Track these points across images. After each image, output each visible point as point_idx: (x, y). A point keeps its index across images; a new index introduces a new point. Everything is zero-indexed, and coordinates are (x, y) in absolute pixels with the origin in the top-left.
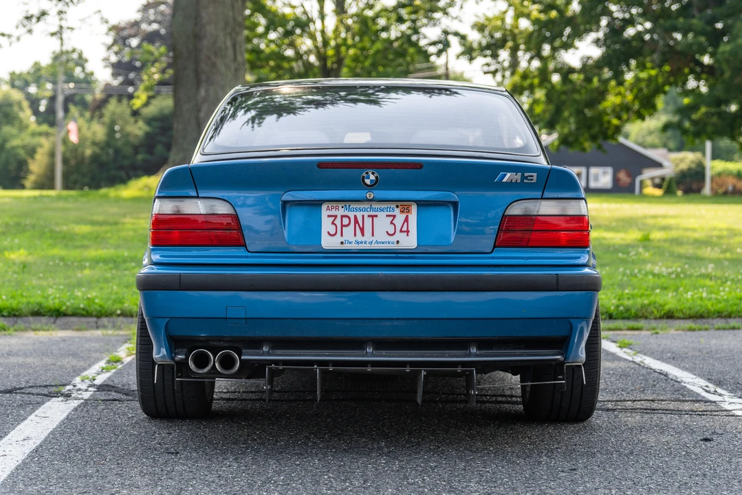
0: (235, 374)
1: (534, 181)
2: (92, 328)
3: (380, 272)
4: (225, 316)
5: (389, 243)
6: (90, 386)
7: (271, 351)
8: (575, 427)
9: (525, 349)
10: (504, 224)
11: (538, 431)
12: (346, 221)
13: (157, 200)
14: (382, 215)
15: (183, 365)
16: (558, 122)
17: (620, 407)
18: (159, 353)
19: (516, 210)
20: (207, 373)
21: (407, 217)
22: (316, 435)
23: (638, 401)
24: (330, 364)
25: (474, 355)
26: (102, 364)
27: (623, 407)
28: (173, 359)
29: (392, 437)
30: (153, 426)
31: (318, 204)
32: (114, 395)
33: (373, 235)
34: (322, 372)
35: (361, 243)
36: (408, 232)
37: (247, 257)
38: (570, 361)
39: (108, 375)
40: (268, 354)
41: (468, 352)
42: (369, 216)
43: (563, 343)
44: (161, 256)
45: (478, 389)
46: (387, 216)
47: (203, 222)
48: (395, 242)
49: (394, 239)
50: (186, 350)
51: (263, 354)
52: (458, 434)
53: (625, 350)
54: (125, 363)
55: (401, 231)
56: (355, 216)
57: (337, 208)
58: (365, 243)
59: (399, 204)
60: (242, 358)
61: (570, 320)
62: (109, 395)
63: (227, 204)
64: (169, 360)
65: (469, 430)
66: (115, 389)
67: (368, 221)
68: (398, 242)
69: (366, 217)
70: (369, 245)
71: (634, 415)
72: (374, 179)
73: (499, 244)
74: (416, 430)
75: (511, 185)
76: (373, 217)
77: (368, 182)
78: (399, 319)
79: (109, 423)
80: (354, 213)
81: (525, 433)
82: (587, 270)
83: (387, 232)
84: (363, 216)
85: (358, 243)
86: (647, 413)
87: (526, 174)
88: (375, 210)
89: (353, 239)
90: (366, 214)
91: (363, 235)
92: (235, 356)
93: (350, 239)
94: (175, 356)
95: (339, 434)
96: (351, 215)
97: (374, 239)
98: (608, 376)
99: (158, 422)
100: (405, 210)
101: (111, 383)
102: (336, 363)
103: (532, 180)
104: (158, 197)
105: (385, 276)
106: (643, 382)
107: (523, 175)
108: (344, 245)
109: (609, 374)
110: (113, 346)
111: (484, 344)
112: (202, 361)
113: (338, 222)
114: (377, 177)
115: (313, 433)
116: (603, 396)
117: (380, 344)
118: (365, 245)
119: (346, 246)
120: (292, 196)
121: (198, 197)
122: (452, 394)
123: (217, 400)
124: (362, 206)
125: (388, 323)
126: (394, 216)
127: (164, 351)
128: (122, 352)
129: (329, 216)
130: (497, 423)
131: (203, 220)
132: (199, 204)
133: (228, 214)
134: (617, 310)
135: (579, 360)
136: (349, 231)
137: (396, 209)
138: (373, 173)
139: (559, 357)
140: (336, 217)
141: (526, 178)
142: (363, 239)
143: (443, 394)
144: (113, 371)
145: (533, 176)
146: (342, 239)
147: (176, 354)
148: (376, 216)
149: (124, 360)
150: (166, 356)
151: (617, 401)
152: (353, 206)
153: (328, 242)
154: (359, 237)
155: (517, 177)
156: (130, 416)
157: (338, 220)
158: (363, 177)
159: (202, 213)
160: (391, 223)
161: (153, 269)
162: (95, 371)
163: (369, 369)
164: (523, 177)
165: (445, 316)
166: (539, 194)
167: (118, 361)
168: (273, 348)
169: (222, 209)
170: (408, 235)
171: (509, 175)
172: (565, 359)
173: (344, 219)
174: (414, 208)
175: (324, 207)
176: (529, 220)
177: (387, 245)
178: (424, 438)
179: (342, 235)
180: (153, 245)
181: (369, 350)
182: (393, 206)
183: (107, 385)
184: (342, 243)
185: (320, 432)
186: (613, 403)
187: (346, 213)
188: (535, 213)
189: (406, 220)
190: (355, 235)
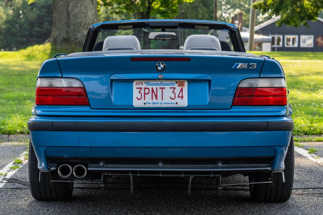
0: (84, 178)
1: (255, 68)
2: (5, 141)
3: (166, 121)
4: (78, 146)
5: (172, 104)
6: (4, 179)
7: (104, 165)
8: (279, 206)
9: (249, 164)
10: (237, 92)
11: (258, 208)
12: (147, 91)
13: (39, 79)
14: (168, 88)
15: (55, 173)
16: (281, 10)
17: (306, 193)
18: (41, 166)
19: (245, 84)
20: (68, 177)
21: (182, 89)
22: (131, 211)
23: (317, 188)
24: (138, 173)
25: (221, 167)
26: (11, 165)
27: (308, 193)
28: (49, 169)
29: (174, 212)
30: (38, 206)
31: (131, 81)
32: (17, 185)
33: (162, 99)
34: (134, 177)
35: (156, 103)
36: (182, 97)
37: (90, 112)
38: (275, 170)
39: (14, 172)
40: (103, 167)
41: (217, 165)
42: (160, 88)
43: (271, 160)
44: (41, 111)
45: (222, 187)
46: (171, 88)
47: (65, 91)
48: (175, 103)
49: (174, 101)
50: (56, 165)
51: (100, 167)
52: (212, 210)
53: (312, 155)
54: (24, 164)
55: (179, 97)
56: (152, 88)
57: (142, 84)
58: (158, 104)
59: (177, 81)
60: (88, 169)
61: (275, 147)
62: (14, 185)
63: (79, 81)
64: (47, 170)
65: (219, 207)
66: (18, 181)
67: (160, 91)
68: (177, 103)
69: (158, 89)
70: (160, 105)
71: (313, 198)
72: (163, 67)
73: (235, 104)
74: (188, 208)
75: (242, 70)
76: (162, 88)
77: (159, 68)
78: (177, 147)
79: (14, 203)
80: (152, 86)
81: (250, 210)
82: (285, 119)
83: (171, 97)
84: (157, 88)
85: (154, 103)
86: (321, 196)
87: (250, 64)
88: (163, 85)
89: (151, 101)
90: (158, 87)
91: (157, 99)
92: (84, 168)
93: (149, 101)
94: (50, 168)
95: (144, 210)
96: (150, 87)
97: (163, 101)
98: (300, 173)
99: (42, 203)
100: (181, 85)
101: (15, 178)
102: (141, 172)
103: (254, 67)
104: (40, 77)
105: (169, 122)
106: (321, 176)
107: (248, 64)
108: (146, 105)
109: (301, 171)
110: (18, 153)
111: (226, 161)
112: (65, 171)
113: (142, 91)
114: (164, 66)
115: (130, 210)
116: (296, 185)
117: (167, 161)
118: (158, 105)
119: (147, 106)
120: (117, 76)
121: (62, 77)
122: (210, 184)
123: (76, 188)
124: (156, 82)
125: (171, 150)
126: (175, 88)
127: (43, 164)
128: (23, 156)
129: (137, 88)
130: (235, 203)
131: (65, 90)
132: (63, 81)
133: (79, 87)
134: (310, 129)
135: (281, 169)
136: (148, 97)
137: (175, 84)
138: (162, 64)
139: (269, 168)
140: (141, 88)
141: (250, 66)
142: (157, 101)
143: (205, 184)
144: (17, 169)
145: (254, 65)
146: (145, 102)
147: (51, 167)
148: (164, 88)
149: (23, 162)
150: (45, 168)
151: (305, 189)
152: (151, 82)
153: (137, 103)
154: (155, 100)
155: (245, 66)
156: (26, 198)
157: (143, 90)
158: (157, 66)
159: (65, 86)
160: (173, 92)
161: (38, 119)
162: (6, 170)
163: (160, 175)
164: (249, 66)
165: (203, 145)
166: (258, 75)
167: (20, 163)
168: (105, 164)
169: (76, 84)
170: (182, 99)
171: (240, 64)
172: (272, 169)
173: (146, 90)
174: (186, 84)
175: (134, 83)
176: (252, 90)
177: (171, 105)
178: (193, 212)
179: (145, 99)
180: (37, 105)
181: (161, 165)
182: (174, 82)
183: (13, 179)
184: (145, 104)
185: (133, 209)
186: (302, 190)
187: (147, 86)
188: (256, 86)
189: (182, 90)
190: (152, 99)
